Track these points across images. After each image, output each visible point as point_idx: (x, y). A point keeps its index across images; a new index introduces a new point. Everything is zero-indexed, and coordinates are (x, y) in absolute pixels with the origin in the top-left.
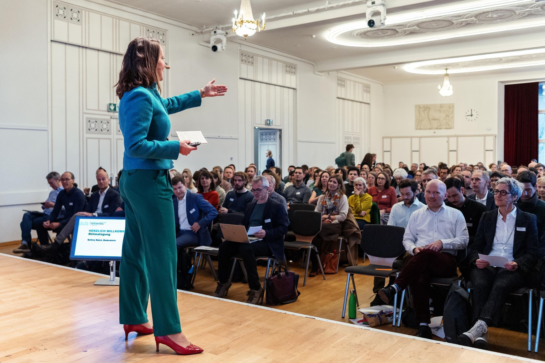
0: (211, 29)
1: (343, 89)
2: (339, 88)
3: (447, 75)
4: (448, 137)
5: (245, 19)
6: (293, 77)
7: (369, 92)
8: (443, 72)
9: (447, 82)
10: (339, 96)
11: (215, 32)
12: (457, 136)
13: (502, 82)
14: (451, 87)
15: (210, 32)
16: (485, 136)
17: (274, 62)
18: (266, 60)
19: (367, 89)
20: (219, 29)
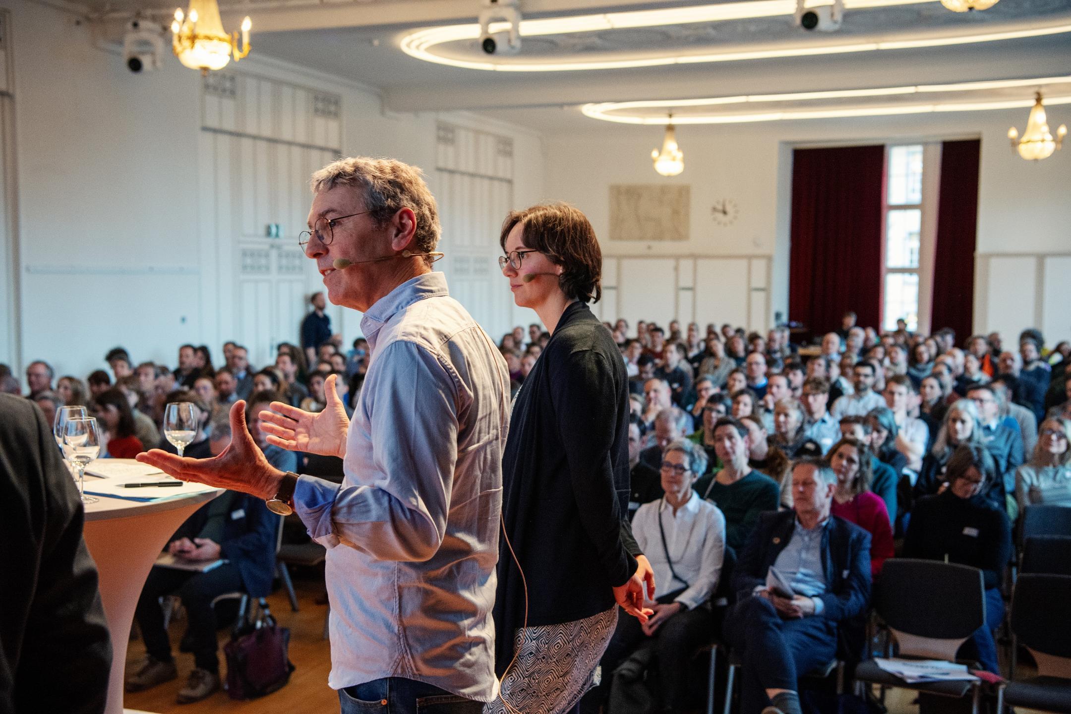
0: (125, 14)
1: (450, 150)
2: (442, 147)
3: (670, 128)
4: (677, 258)
5: (200, 31)
6: (333, 125)
7: (509, 154)
8: (665, 121)
9: (671, 145)
10: (441, 164)
11: (135, 25)
12: (695, 257)
13: (787, 143)
14: (680, 155)
15: (124, 20)
16: (750, 258)
17: (286, 91)
18: (267, 87)
19: (505, 147)
20: (145, 18)
